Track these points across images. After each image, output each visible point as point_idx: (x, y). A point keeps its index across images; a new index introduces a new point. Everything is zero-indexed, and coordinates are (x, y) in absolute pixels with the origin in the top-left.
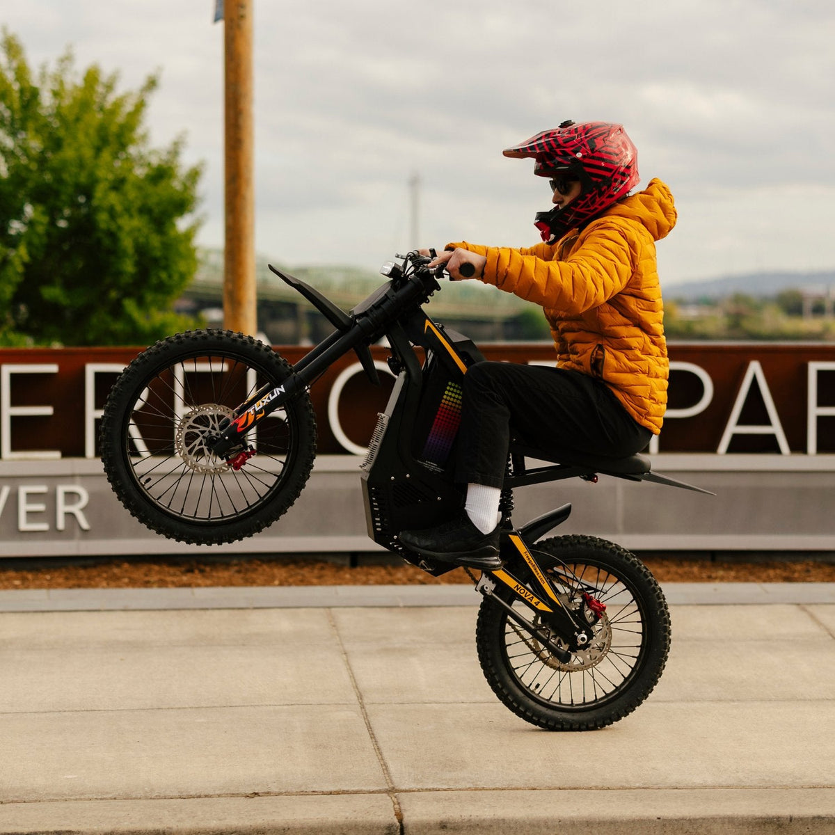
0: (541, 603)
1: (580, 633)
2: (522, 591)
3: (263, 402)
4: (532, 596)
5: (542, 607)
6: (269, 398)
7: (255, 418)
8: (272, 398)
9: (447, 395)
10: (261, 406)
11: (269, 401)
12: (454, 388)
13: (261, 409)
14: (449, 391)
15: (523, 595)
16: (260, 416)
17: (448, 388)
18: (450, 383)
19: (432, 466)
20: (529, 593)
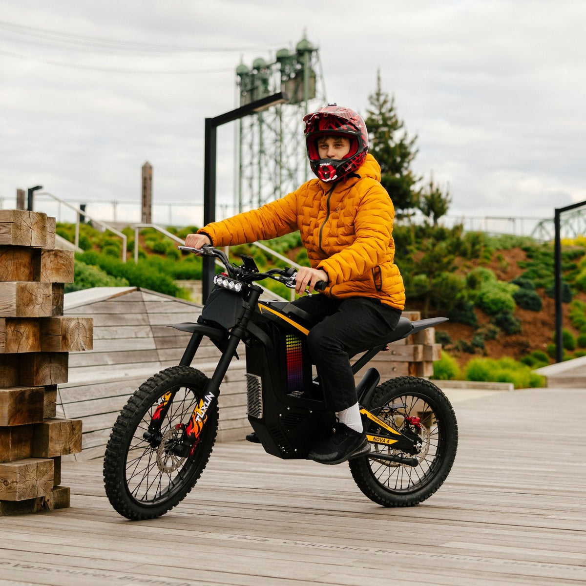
0: (390, 440)
1: (416, 444)
2: (378, 439)
3: (203, 410)
4: (384, 439)
5: (392, 442)
6: (206, 405)
7: (203, 423)
8: (208, 404)
9: (289, 344)
10: (204, 413)
11: (207, 407)
12: (290, 338)
13: (205, 415)
14: (288, 341)
15: (379, 442)
16: (205, 420)
17: (287, 340)
18: (287, 336)
19: (296, 394)
20: (382, 438)
